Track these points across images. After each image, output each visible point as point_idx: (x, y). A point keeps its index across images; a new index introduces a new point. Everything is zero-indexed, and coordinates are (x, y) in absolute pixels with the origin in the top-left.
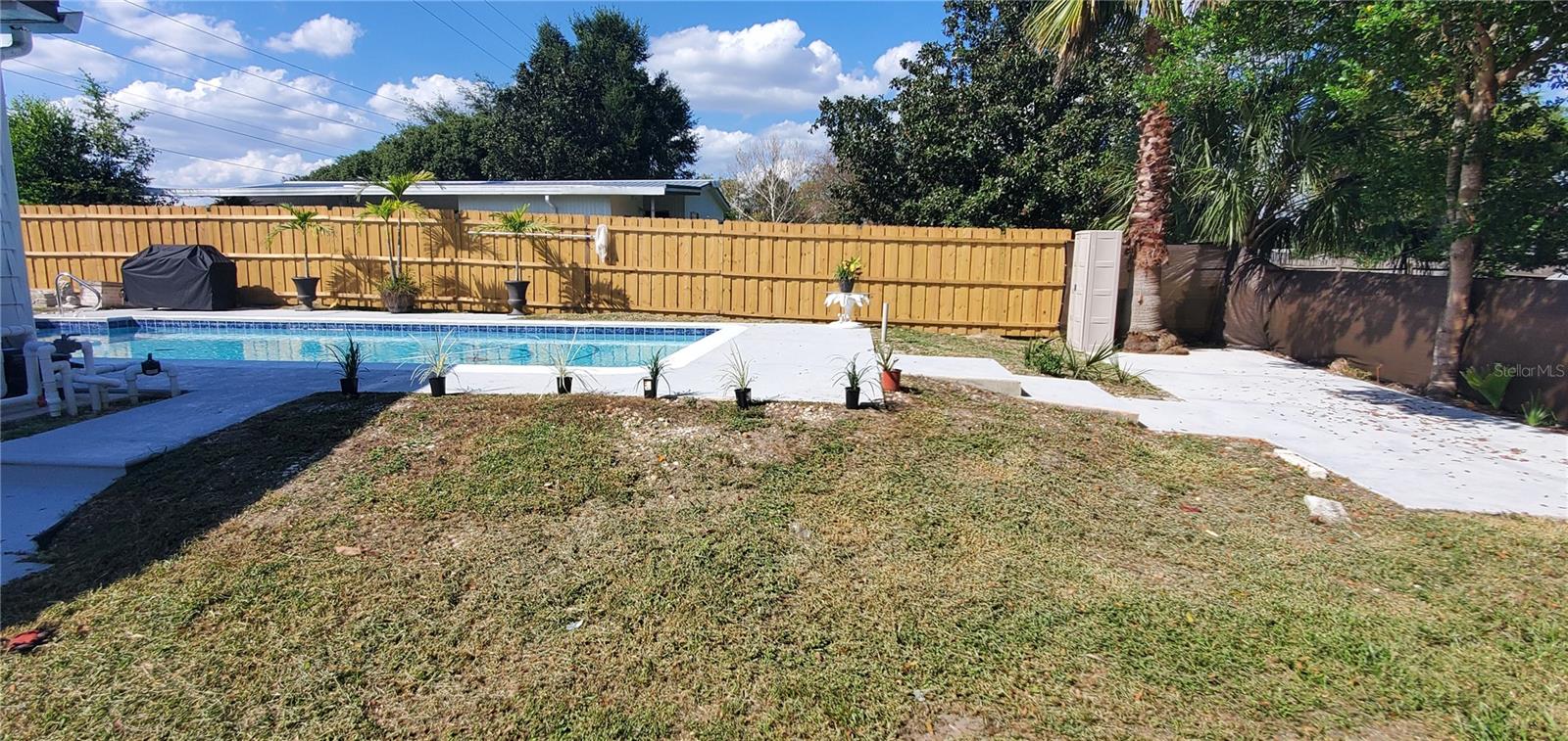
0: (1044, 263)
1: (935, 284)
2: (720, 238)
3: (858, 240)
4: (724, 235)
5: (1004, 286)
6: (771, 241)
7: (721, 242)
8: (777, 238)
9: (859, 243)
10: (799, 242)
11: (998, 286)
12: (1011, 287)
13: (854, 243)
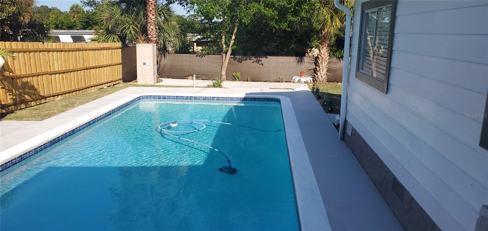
7: (45, 55)
12: (113, 65)
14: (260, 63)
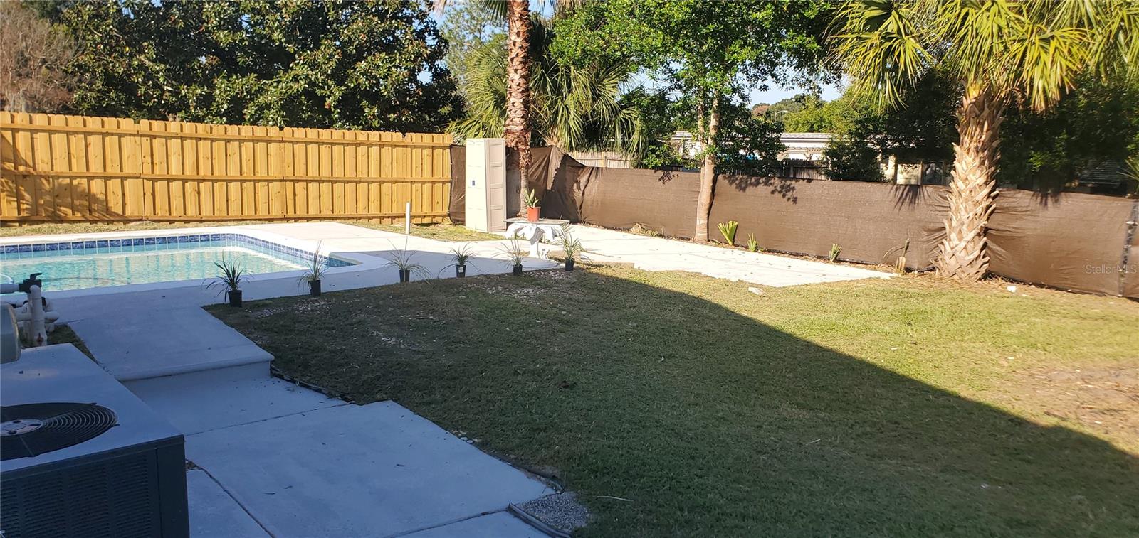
0: (435, 162)
1: (352, 181)
2: (138, 139)
3: (282, 141)
4: (141, 136)
5: (406, 182)
6: (194, 141)
7: (138, 142)
8: (201, 139)
9: (282, 144)
10: (223, 143)
11: (403, 182)
12: (413, 182)
13: (278, 144)
14: (789, 194)
